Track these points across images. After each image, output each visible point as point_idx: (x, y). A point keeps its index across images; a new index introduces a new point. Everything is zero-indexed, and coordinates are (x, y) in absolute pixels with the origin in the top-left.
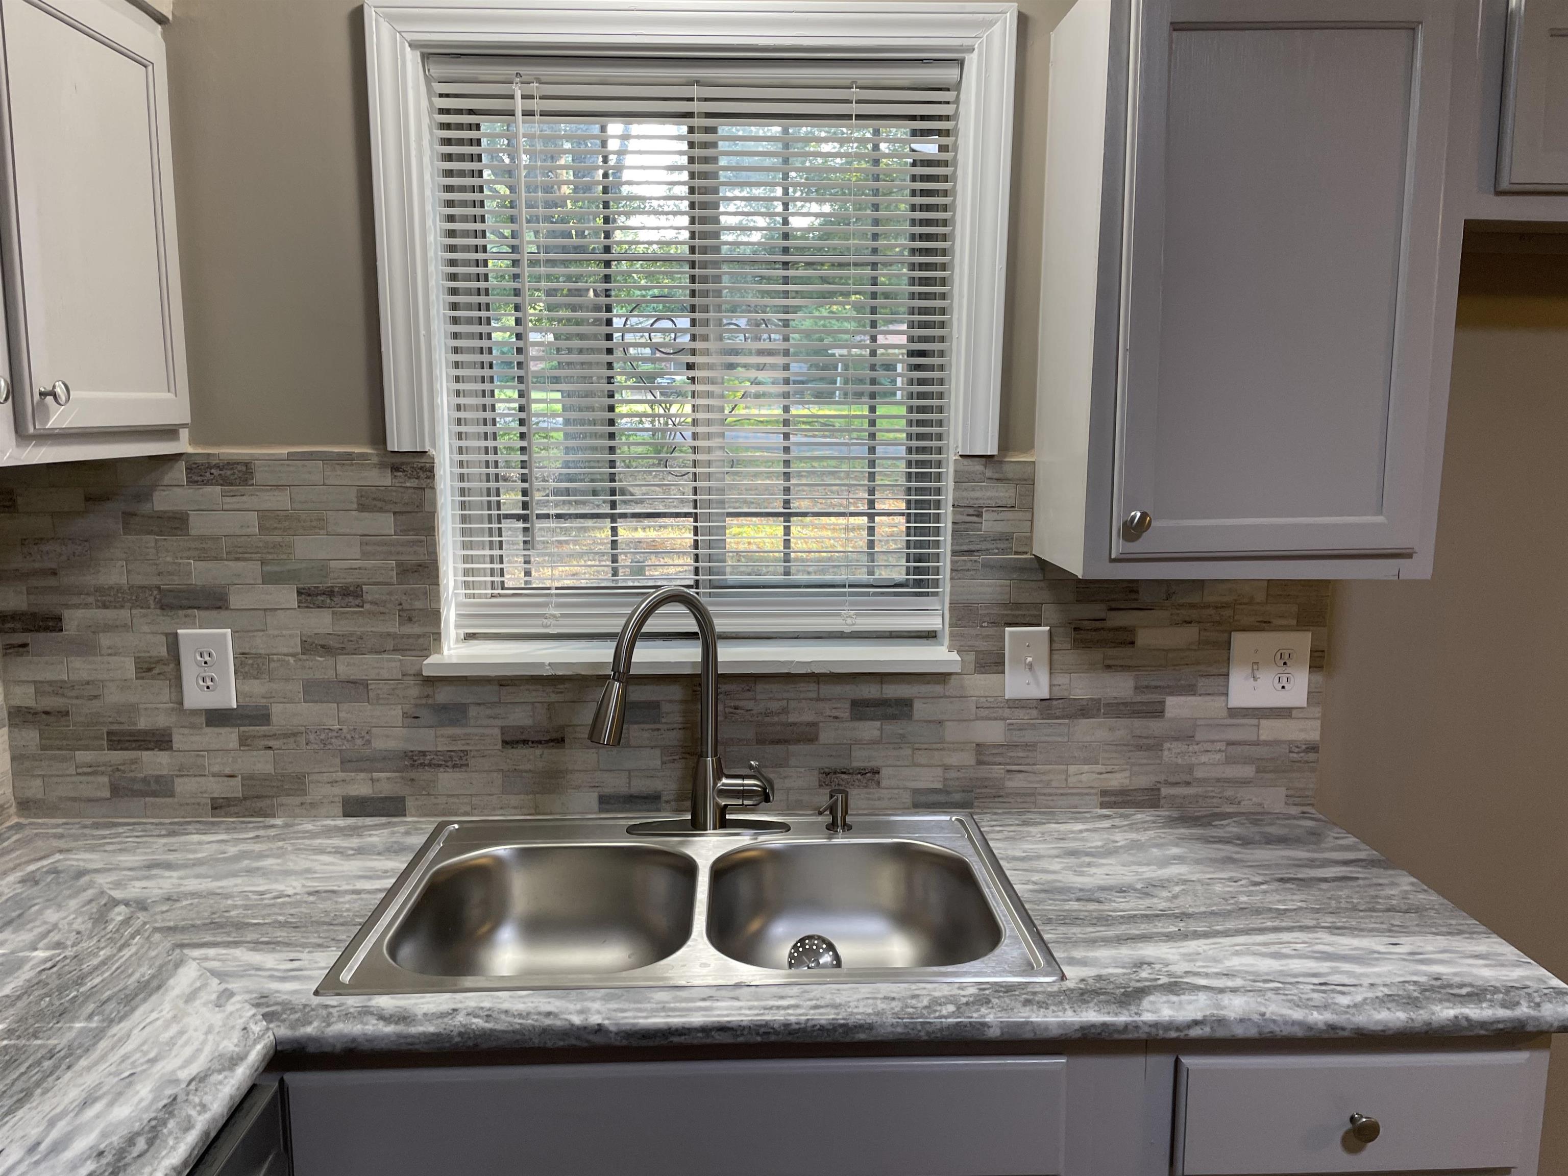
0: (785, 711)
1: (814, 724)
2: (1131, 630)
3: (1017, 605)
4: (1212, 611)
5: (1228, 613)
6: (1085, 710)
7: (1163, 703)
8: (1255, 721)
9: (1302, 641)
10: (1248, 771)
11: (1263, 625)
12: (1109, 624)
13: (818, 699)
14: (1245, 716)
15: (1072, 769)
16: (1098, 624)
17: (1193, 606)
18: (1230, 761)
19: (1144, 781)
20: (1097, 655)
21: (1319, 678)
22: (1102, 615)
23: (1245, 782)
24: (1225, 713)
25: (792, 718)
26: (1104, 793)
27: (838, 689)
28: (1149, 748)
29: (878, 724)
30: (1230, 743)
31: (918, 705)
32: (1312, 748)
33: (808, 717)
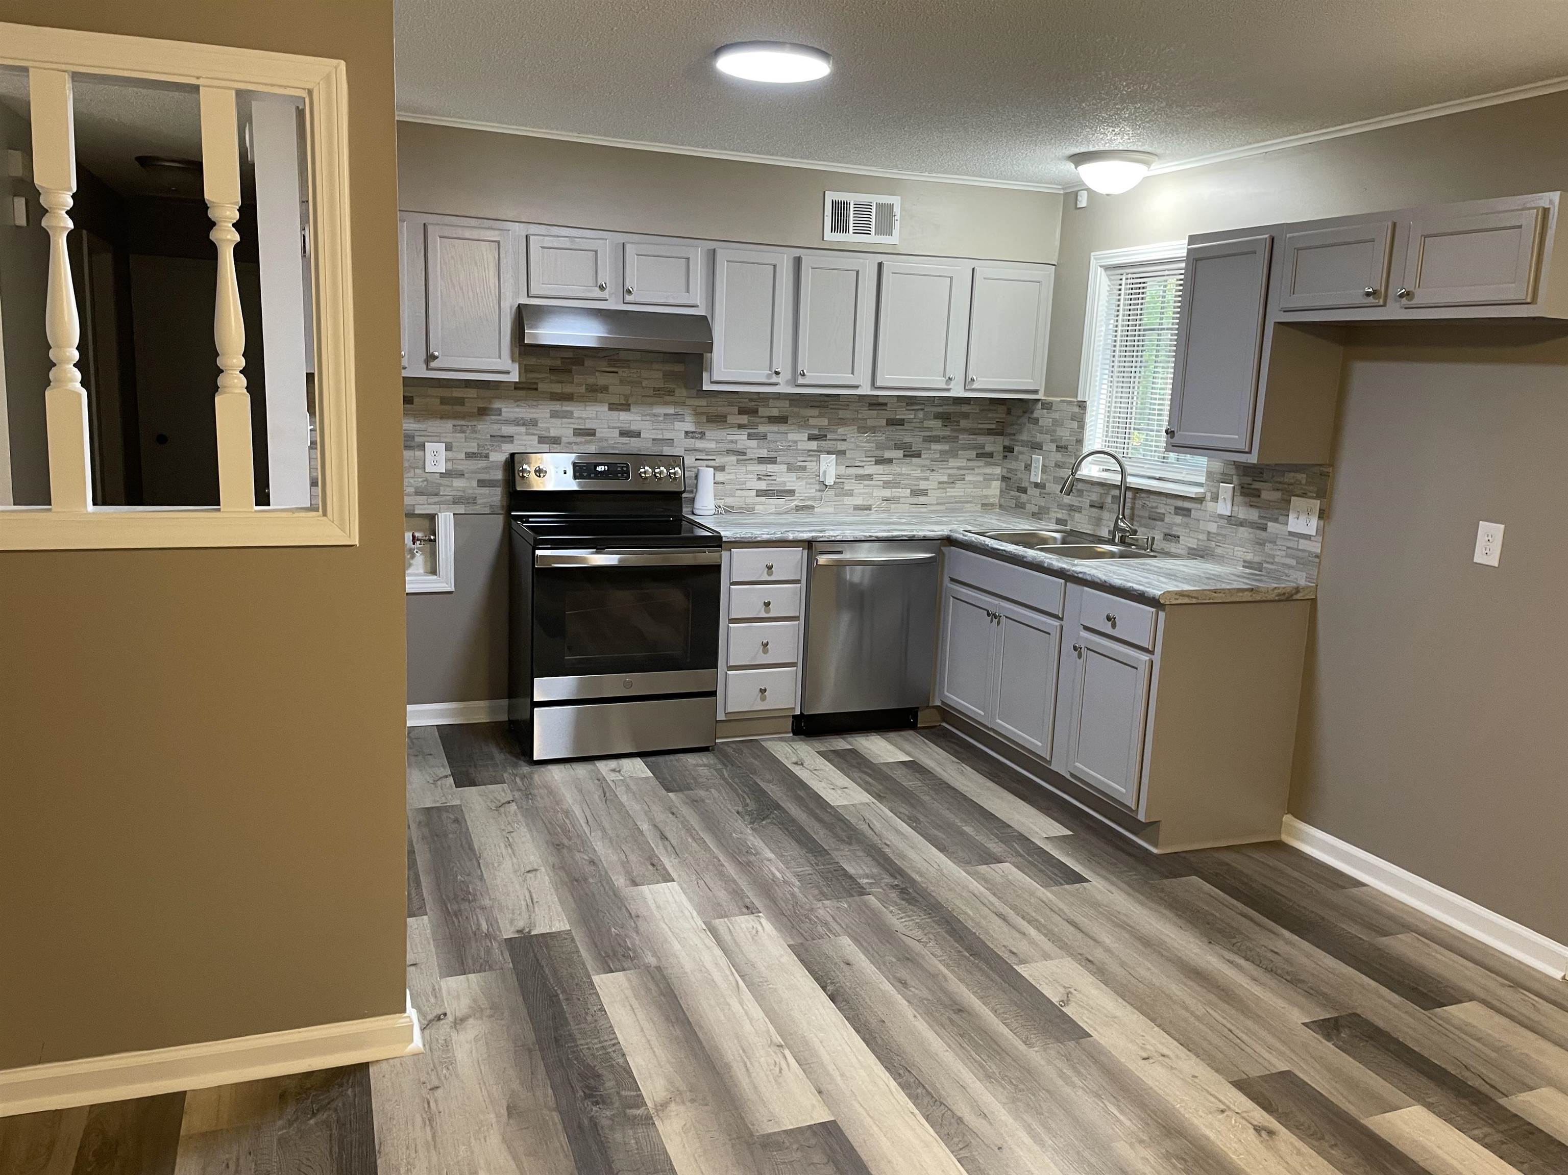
0: (1156, 507)
1: (1164, 514)
2: (1258, 490)
3: (1226, 475)
4: (1286, 486)
5: (1291, 487)
6: (1241, 523)
7: (1266, 524)
8: (1297, 539)
9: (1317, 503)
10: (1293, 562)
11: (1304, 495)
12: (1253, 487)
13: (1166, 504)
14: (1294, 536)
15: (1236, 548)
16: (1250, 486)
17: (1280, 483)
18: (1287, 556)
19: (1257, 559)
20: (1247, 499)
21: (1322, 523)
22: (1250, 482)
23: (1290, 567)
24: (1287, 534)
25: (1159, 511)
26: (1245, 561)
27: (1169, 501)
28: (1260, 544)
29: (1181, 517)
30: (1288, 548)
31: (1193, 512)
32: (1317, 556)
33: (1162, 511)
